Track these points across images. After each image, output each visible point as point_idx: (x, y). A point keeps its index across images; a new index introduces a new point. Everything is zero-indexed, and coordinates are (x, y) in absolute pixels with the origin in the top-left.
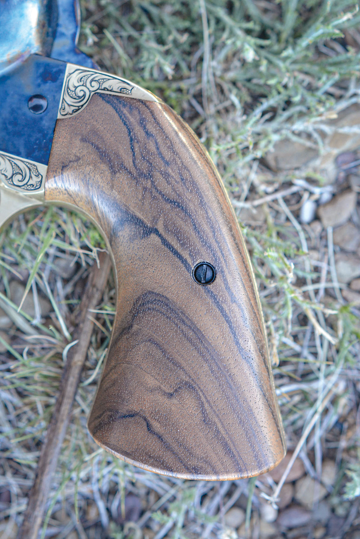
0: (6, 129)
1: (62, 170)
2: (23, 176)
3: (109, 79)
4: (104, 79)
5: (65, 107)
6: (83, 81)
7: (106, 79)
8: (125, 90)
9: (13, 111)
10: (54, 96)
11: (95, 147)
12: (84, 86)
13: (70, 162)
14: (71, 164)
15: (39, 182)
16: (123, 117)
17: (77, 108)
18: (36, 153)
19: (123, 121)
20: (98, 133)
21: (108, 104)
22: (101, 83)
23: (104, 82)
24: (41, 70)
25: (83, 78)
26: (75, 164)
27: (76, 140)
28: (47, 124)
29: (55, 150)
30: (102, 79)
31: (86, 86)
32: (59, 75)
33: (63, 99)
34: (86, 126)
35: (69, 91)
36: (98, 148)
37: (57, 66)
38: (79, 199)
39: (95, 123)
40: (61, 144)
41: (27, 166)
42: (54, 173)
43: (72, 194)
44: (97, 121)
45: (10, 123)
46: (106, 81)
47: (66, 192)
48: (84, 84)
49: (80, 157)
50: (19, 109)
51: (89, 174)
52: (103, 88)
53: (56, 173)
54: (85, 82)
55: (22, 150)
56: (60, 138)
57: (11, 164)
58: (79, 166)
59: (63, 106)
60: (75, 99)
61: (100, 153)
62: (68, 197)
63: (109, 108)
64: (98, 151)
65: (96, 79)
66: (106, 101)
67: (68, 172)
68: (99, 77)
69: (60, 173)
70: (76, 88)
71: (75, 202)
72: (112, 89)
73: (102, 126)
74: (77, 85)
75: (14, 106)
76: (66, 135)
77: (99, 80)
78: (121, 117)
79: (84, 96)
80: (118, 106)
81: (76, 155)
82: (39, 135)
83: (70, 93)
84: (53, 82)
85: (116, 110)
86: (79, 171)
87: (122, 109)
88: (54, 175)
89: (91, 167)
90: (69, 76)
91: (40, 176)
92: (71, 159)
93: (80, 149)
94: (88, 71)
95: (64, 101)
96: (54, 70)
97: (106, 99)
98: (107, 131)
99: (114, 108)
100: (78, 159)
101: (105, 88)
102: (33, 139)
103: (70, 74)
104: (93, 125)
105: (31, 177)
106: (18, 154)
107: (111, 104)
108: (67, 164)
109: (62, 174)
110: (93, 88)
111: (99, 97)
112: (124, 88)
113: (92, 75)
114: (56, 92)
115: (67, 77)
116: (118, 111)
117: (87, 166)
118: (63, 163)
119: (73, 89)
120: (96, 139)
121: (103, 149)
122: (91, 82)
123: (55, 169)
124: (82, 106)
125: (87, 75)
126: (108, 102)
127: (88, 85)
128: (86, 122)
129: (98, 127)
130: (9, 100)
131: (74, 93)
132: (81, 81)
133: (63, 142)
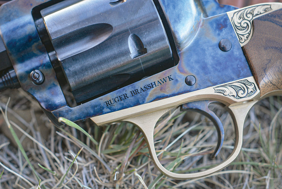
0: (216, 70)
1: (265, 72)
2: (243, 90)
3: (255, 8)
4: (252, 10)
5: (241, 38)
6: (242, 17)
7: (253, 9)
8: (267, 9)
9: (213, 58)
10: (232, 35)
11: (274, 49)
12: (244, 20)
13: (266, 65)
14: (267, 66)
15: (254, 87)
16: (278, 23)
17: (248, 34)
18: (242, 73)
19: (279, 26)
20: (271, 40)
21: (266, 21)
22: (252, 13)
23: (253, 11)
24: (215, 25)
25: (241, 16)
26: (270, 64)
27: (262, 51)
28: (237, 53)
29: (254, 64)
30: (251, 10)
31: (245, 19)
32: (227, 22)
33: (237, 34)
34: (262, 40)
35: (238, 28)
36: (276, 48)
37: (222, 17)
38: (280, 84)
39: (266, 36)
40: (255, 58)
41: (242, 83)
42: (261, 77)
43: (275, 83)
44: (266, 34)
45: (216, 65)
46: (254, 10)
47: (271, 84)
48: (244, 19)
49: (270, 59)
50: (217, 54)
51: (280, 65)
52: (255, 15)
53: (262, 76)
54: (243, 18)
55: (233, 76)
56: (252, 55)
57: (232, 87)
58: (272, 64)
59: (240, 38)
60: (244, 30)
61: (279, 50)
62: (273, 87)
63: (267, 23)
64: (278, 50)
65: (248, 12)
66: (263, 20)
67: (268, 71)
68: (249, 10)
69: (265, 75)
70: (240, 23)
71: (277, 87)
72: (260, 13)
73: (271, 35)
74: (239, 21)
75: (212, 54)
76: (254, 51)
77: (250, 12)
78: (277, 24)
79: (248, 25)
80: (271, 19)
81: (267, 59)
82: (237, 62)
83: (239, 28)
84: (226, 28)
85: (272, 22)
86: (274, 67)
87: (275, 19)
88: (262, 78)
89: (279, 61)
90: (232, 19)
91: (252, 84)
92: (265, 63)
93: (267, 55)
94: (241, 10)
95: (239, 35)
96: (222, 21)
97: (262, 19)
98: (275, 36)
99: (270, 21)
100: (270, 61)
101: (256, 14)
102: (235, 66)
103: (232, 18)
104: (265, 37)
105: (247, 88)
106: (233, 79)
107: (267, 20)
108: (266, 67)
109: (266, 74)
110: (249, 18)
111: (258, 21)
112: (266, 9)
113: (245, 11)
114: (231, 32)
115: (232, 21)
116: (273, 21)
117: (277, 61)
118: (263, 68)
119: (239, 25)
120: (272, 44)
121: (280, 47)
122: (247, 16)
123: (260, 74)
124: (250, 31)
125: (242, 13)
126: (265, 20)
127: (246, 18)
128: (261, 38)
129: (269, 37)
130: (207, 53)
131: (241, 27)
132: (240, 18)
133: (255, 56)
